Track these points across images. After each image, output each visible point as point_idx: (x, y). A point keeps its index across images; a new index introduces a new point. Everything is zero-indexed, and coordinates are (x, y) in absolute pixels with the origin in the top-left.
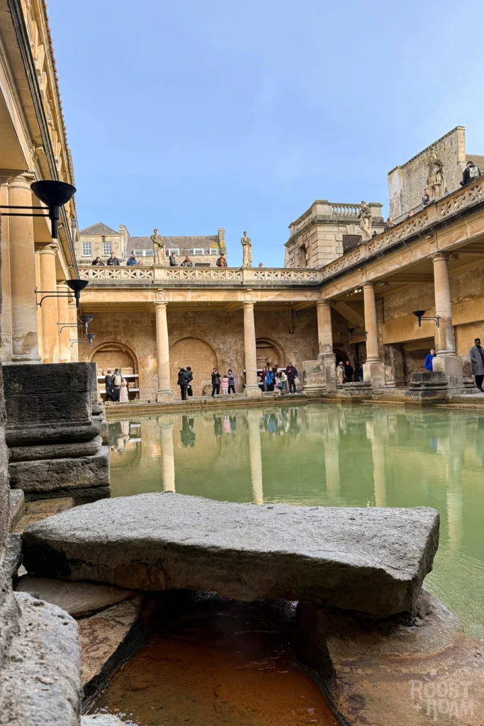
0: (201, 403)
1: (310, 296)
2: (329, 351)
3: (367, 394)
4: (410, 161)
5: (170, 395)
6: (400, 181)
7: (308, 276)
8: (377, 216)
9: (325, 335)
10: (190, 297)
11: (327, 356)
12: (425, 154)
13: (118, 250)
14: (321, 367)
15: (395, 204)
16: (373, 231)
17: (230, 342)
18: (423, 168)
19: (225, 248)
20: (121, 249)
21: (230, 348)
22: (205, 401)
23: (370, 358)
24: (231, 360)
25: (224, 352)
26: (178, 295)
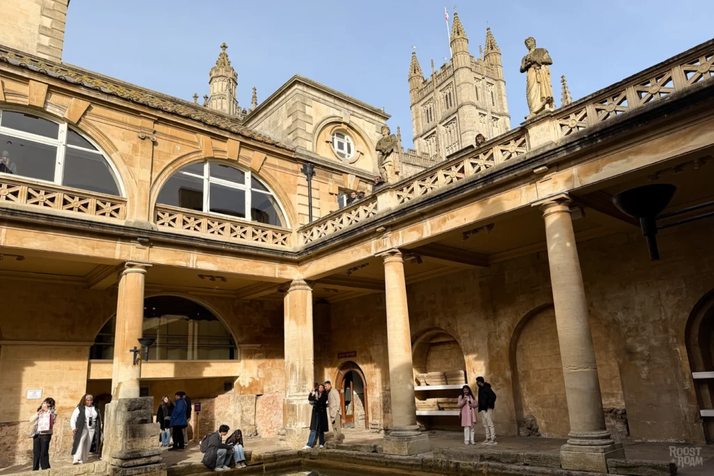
24: (651, 348)
25: (630, 330)
26: (410, 231)
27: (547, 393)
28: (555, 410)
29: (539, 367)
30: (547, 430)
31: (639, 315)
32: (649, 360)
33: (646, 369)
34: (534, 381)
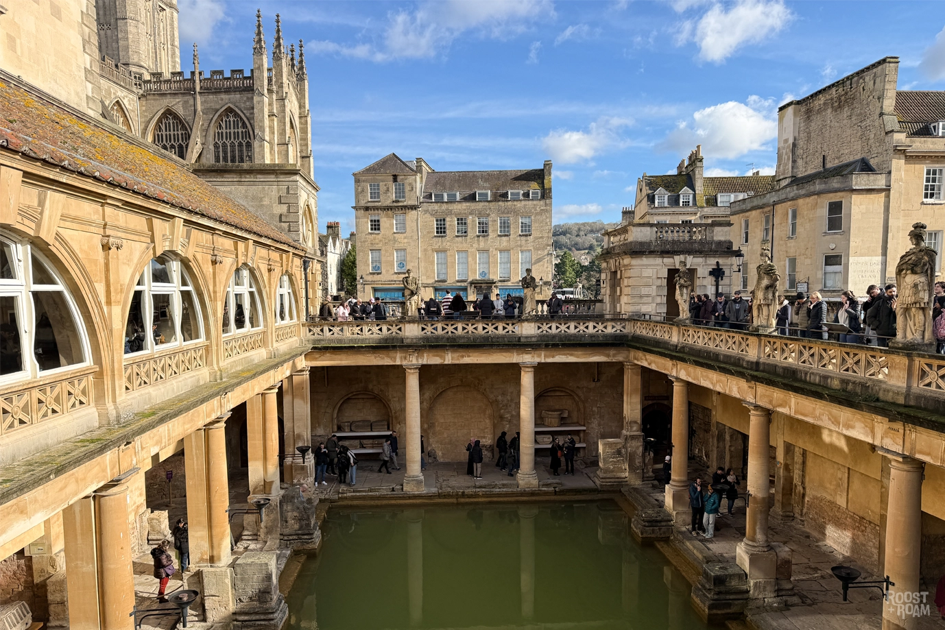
0: (457, 495)
1: (614, 356)
2: (635, 430)
3: (664, 533)
4: (812, 96)
5: (419, 482)
6: (794, 124)
7: (613, 327)
8: (722, 239)
9: (632, 408)
10: (449, 358)
11: (633, 437)
12: (834, 89)
13: (412, 193)
14: (623, 451)
15: (785, 157)
16: (715, 262)
17: (512, 393)
18: (829, 111)
19: (550, 189)
20: (416, 192)
21: (512, 400)
22: (463, 492)
23: (674, 481)
24: (512, 416)
25: (503, 406)
26: (434, 356)
27: (446, 436)
28: (449, 446)
29: (442, 421)
30: (442, 457)
31: (509, 399)
32: (510, 421)
33: (508, 426)
34: (438, 429)
